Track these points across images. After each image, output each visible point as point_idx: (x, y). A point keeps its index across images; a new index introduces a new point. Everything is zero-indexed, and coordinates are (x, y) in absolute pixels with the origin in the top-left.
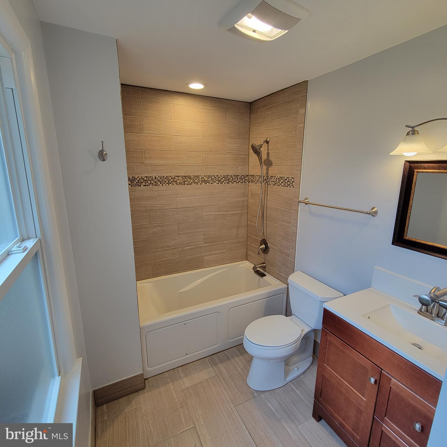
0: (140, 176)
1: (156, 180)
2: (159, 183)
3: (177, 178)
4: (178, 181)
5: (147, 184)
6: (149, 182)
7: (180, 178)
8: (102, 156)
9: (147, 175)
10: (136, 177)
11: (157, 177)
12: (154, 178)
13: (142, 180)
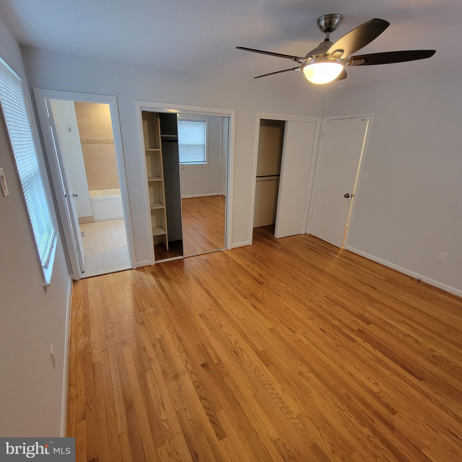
0: (90, 139)
1: (98, 141)
2: (100, 143)
3: (109, 141)
4: (110, 142)
5: (94, 143)
6: (95, 142)
7: (111, 141)
8: (70, 130)
9: (94, 139)
10: (89, 140)
11: (99, 140)
12: (97, 140)
13: (92, 141)
